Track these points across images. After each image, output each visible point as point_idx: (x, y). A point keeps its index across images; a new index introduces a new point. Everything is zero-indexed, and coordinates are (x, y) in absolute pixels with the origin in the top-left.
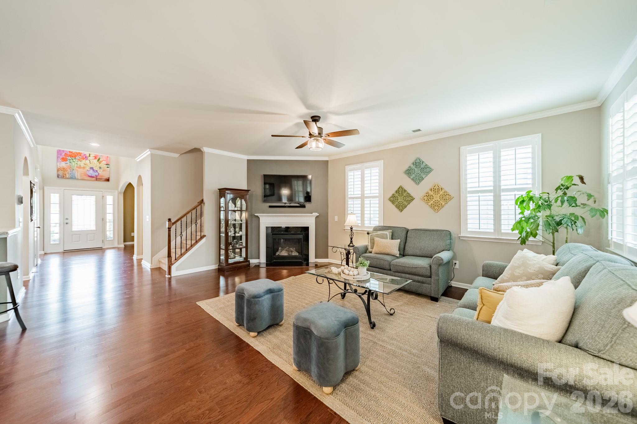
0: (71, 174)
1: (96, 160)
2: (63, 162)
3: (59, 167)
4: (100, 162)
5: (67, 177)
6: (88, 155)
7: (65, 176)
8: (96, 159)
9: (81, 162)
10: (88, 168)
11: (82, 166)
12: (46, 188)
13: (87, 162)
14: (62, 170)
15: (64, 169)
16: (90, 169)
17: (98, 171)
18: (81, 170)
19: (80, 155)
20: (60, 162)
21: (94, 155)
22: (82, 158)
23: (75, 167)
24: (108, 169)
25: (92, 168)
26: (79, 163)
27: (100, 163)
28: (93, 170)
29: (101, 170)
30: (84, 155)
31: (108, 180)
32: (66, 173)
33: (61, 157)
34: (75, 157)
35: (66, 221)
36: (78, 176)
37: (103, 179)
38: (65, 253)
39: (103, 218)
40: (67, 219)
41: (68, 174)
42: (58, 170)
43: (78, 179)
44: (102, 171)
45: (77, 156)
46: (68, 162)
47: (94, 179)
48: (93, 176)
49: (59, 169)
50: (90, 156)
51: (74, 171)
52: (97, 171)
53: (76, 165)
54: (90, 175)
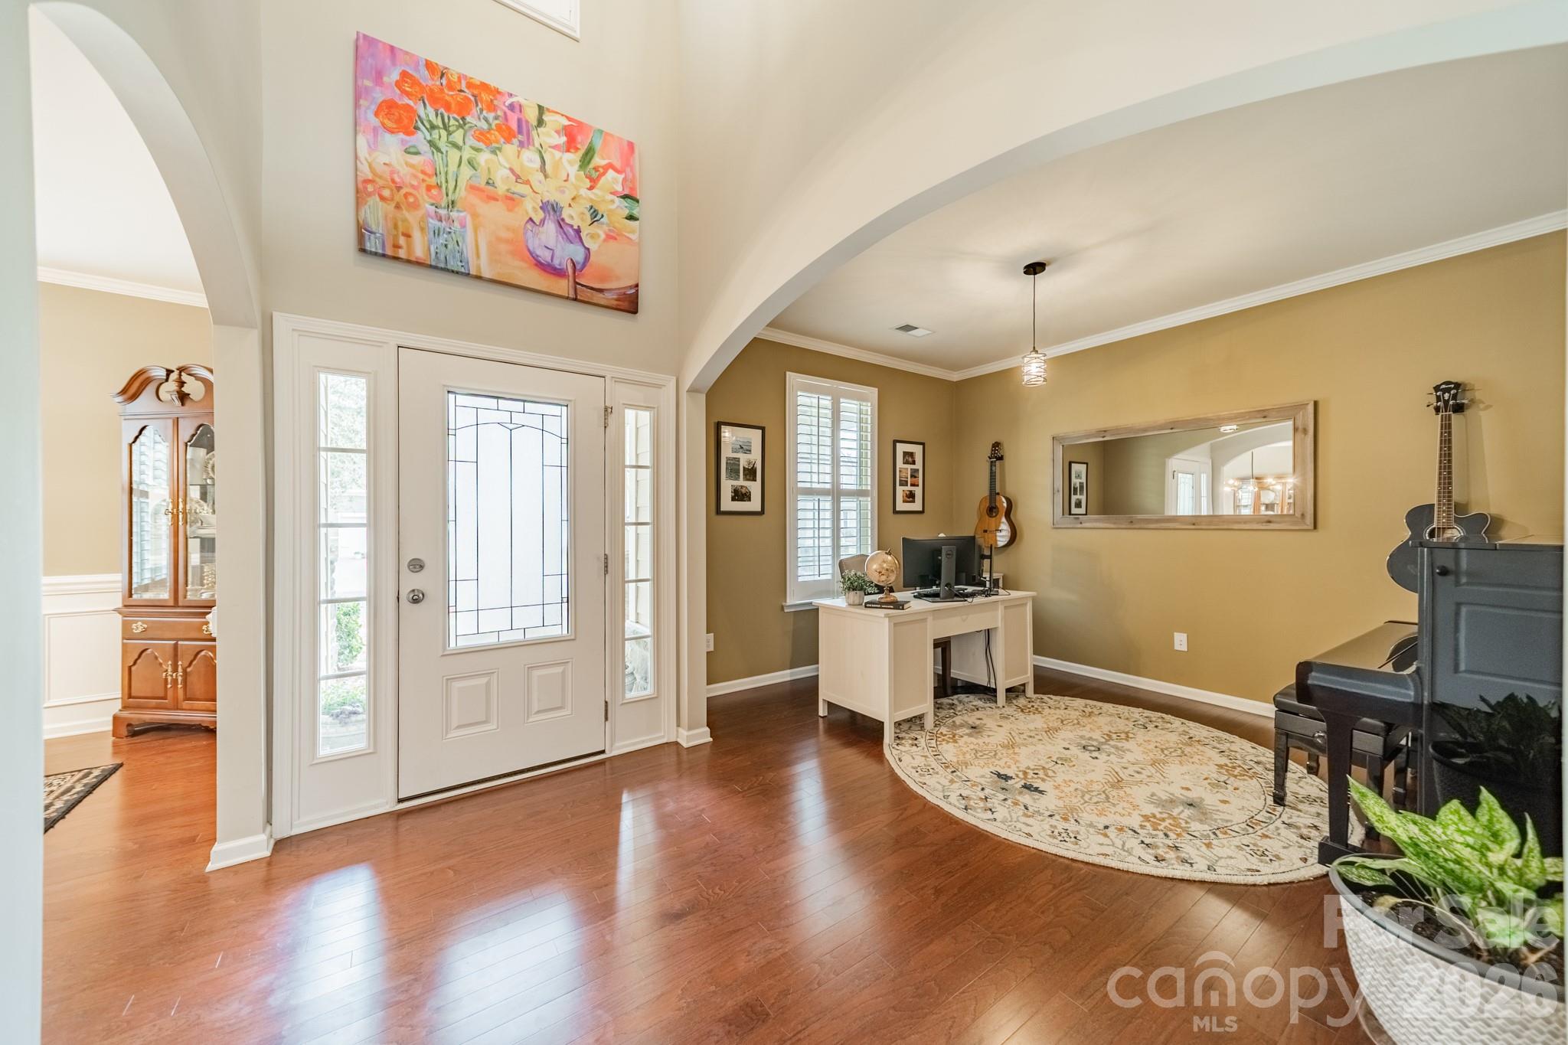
0: (437, 233)
1: (574, 157)
2: (388, 137)
3: (365, 172)
4: (595, 175)
5: (419, 253)
6: (531, 115)
7: (402, 241)
8: (577, 149)
9: (494, 152)
10: (530, 207)
11: (501, 189)
12: (283, 323)
13: (529, 158)
14: (386, 193)
15: (397, 194)
16: (541, 215)
17: (583, 235)
18: (494, 213)
19: (492, 107)
20: (375, 130)
21: (566, 123)
22: (499, 128)
23: (462, 184)
24: (633, 232)
25: (551, 209)
26: (484, 158)
27: (594, 183)
28: (561, 224)
29: (600, 231)
30: (512, 107)
31: (629, 304)
32: (412, 218)
33: (379, 96)
34: (463, 109)
35: (412, 582)
36: (478, 256)
37: (608, 295)
38: (406, 823)
39: (606, 557)
40: (417, 565)
41: (422, 229)
42: (360, 196)
43: (479, 278)
44: (603, 236)
45: (475, 111)
46: (420, 139)
47: (563, 286)
48: (556, 263)
49: (367, 181)
50: (540, 122)
51: (454, 214)
52: (578, 231)
53: (466, 172)
54: (545, 256)
